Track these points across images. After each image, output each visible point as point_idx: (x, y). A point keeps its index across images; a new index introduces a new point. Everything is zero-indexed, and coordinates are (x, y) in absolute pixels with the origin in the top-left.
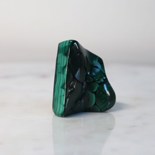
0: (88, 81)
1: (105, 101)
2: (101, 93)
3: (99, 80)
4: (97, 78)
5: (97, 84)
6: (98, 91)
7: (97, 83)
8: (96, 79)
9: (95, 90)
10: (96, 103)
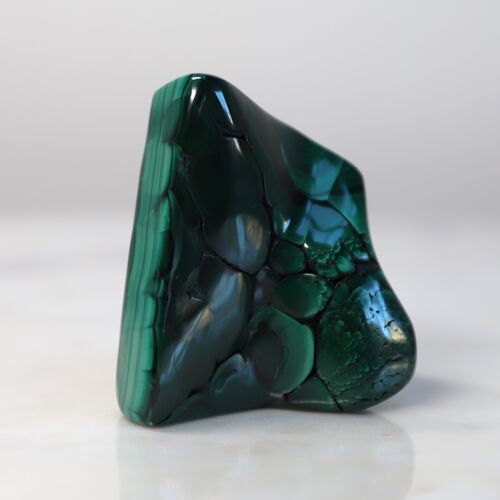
0: (279, 268)
1: (358, 360)
2: (341, 323)
3: (332, 263)
4: (321, 257)
5: (323, 283)
6: (328, 313)
7: (324, 277)
8: (320, 261)
9: (312, 312)
10: (319, 372)
